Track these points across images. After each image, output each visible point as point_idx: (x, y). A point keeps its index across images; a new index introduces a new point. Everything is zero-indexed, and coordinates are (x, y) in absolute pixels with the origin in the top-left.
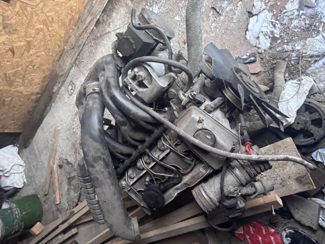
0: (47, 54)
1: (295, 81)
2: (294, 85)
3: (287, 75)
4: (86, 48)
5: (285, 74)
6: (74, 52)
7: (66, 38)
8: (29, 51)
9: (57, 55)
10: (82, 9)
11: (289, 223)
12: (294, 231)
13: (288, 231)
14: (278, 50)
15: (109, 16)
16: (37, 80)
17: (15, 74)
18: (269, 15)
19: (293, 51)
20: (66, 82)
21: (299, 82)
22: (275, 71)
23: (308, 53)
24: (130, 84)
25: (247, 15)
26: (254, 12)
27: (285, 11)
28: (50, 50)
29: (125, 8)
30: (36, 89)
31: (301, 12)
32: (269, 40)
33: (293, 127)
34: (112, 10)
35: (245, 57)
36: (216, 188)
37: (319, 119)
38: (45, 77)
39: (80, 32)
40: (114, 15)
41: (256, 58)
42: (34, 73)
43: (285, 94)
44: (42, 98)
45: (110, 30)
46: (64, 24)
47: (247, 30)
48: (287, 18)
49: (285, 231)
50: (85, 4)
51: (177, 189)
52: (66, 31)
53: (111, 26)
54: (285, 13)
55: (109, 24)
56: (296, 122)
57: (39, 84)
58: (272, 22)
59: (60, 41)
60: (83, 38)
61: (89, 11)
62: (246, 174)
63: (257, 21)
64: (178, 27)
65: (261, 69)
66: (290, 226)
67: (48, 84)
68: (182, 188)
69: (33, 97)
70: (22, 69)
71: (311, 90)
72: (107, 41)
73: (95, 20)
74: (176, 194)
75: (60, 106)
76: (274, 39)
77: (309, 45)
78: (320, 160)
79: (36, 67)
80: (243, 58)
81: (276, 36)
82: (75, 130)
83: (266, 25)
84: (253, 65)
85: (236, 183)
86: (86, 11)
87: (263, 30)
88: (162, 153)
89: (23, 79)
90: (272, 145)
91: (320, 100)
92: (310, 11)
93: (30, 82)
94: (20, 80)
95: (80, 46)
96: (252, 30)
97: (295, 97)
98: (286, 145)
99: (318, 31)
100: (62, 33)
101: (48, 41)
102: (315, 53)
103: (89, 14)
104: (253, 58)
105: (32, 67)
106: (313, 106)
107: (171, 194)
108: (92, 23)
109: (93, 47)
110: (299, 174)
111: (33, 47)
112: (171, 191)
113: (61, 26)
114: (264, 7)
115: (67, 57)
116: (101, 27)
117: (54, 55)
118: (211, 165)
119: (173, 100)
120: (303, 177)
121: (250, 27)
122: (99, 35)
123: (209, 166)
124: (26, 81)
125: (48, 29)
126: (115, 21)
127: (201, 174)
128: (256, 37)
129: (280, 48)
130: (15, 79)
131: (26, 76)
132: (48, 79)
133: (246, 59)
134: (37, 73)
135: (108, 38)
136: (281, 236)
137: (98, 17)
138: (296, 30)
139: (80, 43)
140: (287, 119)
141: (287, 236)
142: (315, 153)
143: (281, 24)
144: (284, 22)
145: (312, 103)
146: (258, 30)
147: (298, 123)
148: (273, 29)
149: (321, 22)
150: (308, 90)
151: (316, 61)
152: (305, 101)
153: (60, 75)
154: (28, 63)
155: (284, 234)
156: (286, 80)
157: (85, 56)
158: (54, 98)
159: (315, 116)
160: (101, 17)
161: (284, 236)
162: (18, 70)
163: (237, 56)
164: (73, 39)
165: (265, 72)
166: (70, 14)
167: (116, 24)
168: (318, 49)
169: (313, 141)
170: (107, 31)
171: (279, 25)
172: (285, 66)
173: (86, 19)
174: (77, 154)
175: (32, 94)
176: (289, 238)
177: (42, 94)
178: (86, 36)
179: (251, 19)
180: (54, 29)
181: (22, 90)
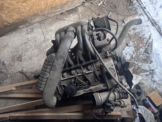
0: (30, 10)
2: (135, 76)
3: (132, 72)
4: (50, 19)
6: (43, 17)
7: (43, 10)
8: (23, 3)
9: (33, 14)
10: (58, 4)
14: (132, 62)
15: (69, 14)
16: (14, 17)
17: (7, 7)
18: (133, 49)
19: (137, 65)
20: (29, 27)
21: (137, 76)
23: (142, 68)
25: (126, 45)
26: (129, 45)
27: (139, 50)
28: (32, 10)
29: (78, 16)
30: (11, 21)
31: (144, 53)
32: (130, 57)
34: (71, 13)
36: (105, 96)
37: (140, 92)
38: (20, 19)
39: (51, 12)
40: (71, 15)
42: (16, 13)
44: (10, 26)
45: (66, 19)
46: (47, 5)
47: (124, 49)
48: (139, 53)
50: (61, 4)
51: (85, 91)
52: (45, 7)
53: (68, 18)
54: (139, 51)
55: (67, 17)
57: (14, 19)
58: (134, 52)
59: (39, 9)
60: (51, 15)
61: (61, 7)
62: (119, 96)
63: (129, 48)
67: (18, 23)
68: (87, 91)
69: (5, 23)
70: (13, 8)
72: (62, 22)
73: (62, 12)
74: (82, 93)
75: (18, 35)
76: (132, 57)
77: (144, 65)
78: (135, 109)
79: (20, 11)
81: (133, 57)
82: (19, 50)
83: (131, 51)
85: (114, 98)
86: (60, 6)
87: (129, 52)
88: (88, 71)
89: (9, 12)
92: (147, 55)
93: (10, 16)
94: (7, 11)
95: (47, 17)
96: (125, 50)
99: (148, 63)
100: (43, 7)
101: (35, 5)
102: (144, 69)
103: (61, 8)
105: (18, 10)
106: (140, 87)
107: (80, 92)
108: (59, 12)
109: (53, 20)
110: (129, 110)
111: (26, 3)
112: (81, 91)
113: (45, 4)
114: (133, 45)
115: (38, 17)
116: (62, 16)
117: (32, 13)
118: (108, 85)
119: (102, 53)
120: (130, 112)
121: (125, 49)
122: (59, 18)
123: (106, 85)
124: (9, 14)
125: (39, 1)
126: (71, 17)
127: (101, 88)
128: (126, 53)
129: (133, 62)
130: (5, 10)
131: (11, 12)
132: (20, 21)
134: (18, 14)
135: (63, 22)
137: (64, 12)
138: (141, 58)
139: (49, 16)
143: (137, 54)
144: (138, 54)
146: (128, 52)
147: (133, 90)
148: (133, 54)
149: (150, 60)
151: (144, 72)
152: (138, 83)
153: (28, 22)
154: (18, 8)
157: (47, 22)
158: (17, 30)
160: (65, 13)
162: (10, 7)
164: (46, 12)
166: (52, 3)
167: (70, 19)
168: (146, 68)
170: (64, 19)
171: (136, 54)
172: (133, 69)
173: (58, 9)
174: (13, 62)
175: (7, 22)
177: (11, 25)
178: (53, 15)
179: (127, 46)
180: (42, 3)
181: (3, 16)
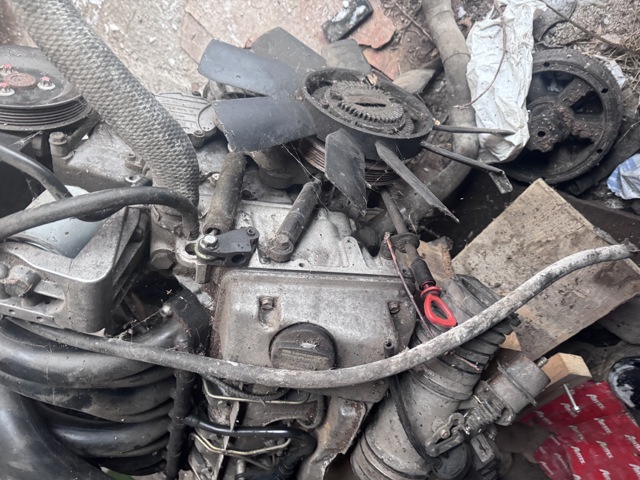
1: (488, 21)
2: (490, 32)
3: (462, 12)
5: (456, 12)
11: (618, 350)
12: (635, 364)
13: (620, 369)
21: (498, 20)
22: (428, 17)
24: (11, 311)
33: (532, 149)
35: (342, 15)
37: (588, 94)
41: (368, 6)
43: (478, 72)
49: (614, 370)
51: (321, 460)
56: (535, 133)
64: (162, 15)
65: (394, 28)
66: (622, 355)
71: (537, 23)
74: (323, 470)
78: (634, 195)
80: (338, 19)
84: (371, 25)
90: (500, 218)
91: (570, 40)
97: (504, 67)
98: (535, 205)
104: (361, 10)
106: (560, 69)
120: (611, 269)
127: (350, 423)
133: (347, 19)
136: (609, 386)
140: (508, 138)
141: (621, 383)
142: (612, 179)
145: (554, 62)
147: (541, 134)
150: (530, 32)
152: (535, 66)
155: (614, 379)
156: (465, 29)
159: (576, 92)
161: (615, 384)
163: (324, 20)
165: (406, 29)
169: (596, 157)
176: (627, 386)
